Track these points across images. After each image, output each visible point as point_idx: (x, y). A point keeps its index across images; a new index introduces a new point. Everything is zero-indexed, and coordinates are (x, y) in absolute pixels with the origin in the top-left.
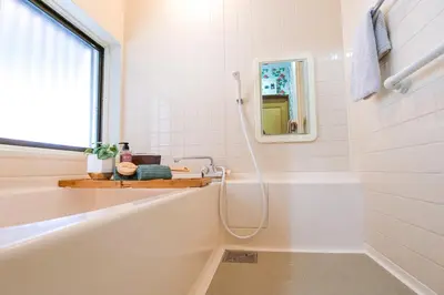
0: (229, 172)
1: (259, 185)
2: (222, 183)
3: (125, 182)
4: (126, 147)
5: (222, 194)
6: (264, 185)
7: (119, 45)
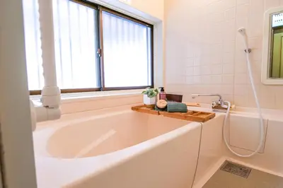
0: (233, 106)
1: (259, 120)
2: (226, 114)
3: (160, 112)
4: (162, 90)
5: (226, 122)
6: (263, 120)
7: (161, 21)
